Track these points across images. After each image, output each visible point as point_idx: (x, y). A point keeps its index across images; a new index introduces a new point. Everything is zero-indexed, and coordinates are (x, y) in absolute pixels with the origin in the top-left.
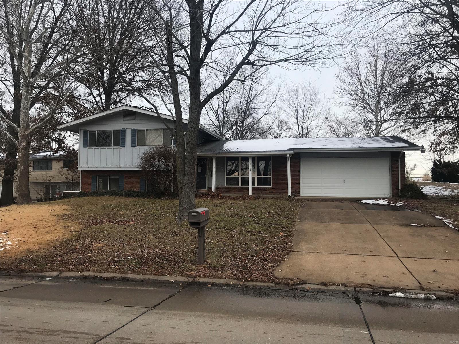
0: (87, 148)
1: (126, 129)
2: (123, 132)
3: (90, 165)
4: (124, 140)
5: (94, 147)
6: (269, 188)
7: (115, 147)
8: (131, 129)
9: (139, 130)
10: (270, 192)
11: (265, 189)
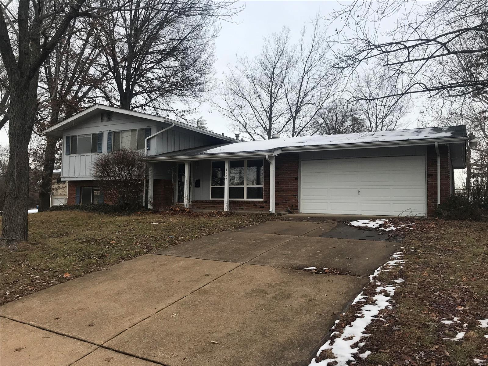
0: (69, 156)
1: (103, 132)
2: (100, 135)
3: (71, 174)
4: (101, 144)
5: (75, 155)
6: (259, 202)
7: (93, 154)
8: (107, 132)
9: (115, 133)
10: (260, 207)
11: (254, 203)
